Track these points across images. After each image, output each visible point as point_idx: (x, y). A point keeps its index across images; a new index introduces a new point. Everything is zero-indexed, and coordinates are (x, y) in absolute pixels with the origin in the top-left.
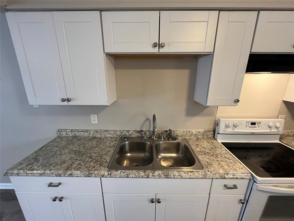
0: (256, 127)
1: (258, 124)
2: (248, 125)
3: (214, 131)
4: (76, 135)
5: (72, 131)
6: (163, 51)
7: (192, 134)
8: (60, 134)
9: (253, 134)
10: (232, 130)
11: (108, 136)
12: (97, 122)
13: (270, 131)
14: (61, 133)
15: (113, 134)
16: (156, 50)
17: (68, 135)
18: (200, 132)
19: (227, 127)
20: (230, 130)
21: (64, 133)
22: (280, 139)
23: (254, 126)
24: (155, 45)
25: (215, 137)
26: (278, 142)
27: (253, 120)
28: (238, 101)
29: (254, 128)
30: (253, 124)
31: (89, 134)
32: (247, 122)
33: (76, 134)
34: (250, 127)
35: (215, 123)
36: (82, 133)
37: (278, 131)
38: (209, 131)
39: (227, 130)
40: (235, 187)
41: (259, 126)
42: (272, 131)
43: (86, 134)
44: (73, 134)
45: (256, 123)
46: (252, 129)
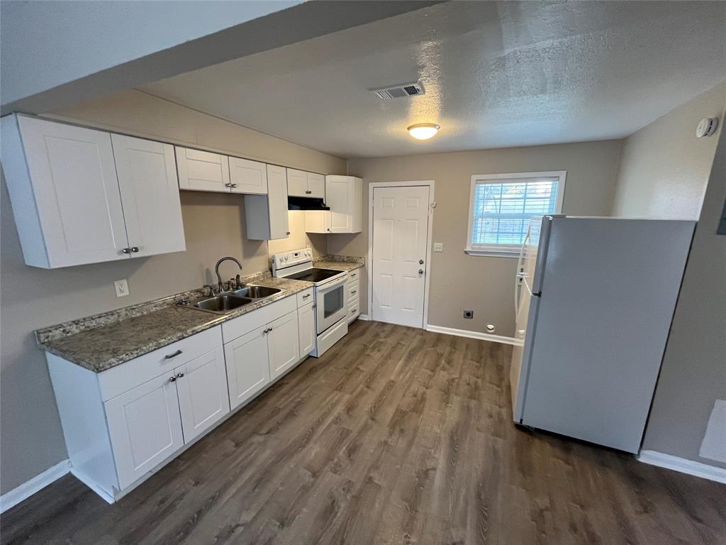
1: (299, 255)
2: (294, 256)
3: (271, 270)
4: (88, 327)
5: (76, 323)
6: (234, 190)
8: (48, 337)
9: (298, 264)
10: (286, 264)
11: (154, 309)
12: (126, 293)
14: (50, 334)
15: (162, 304)
16: (228, 190)
17: (67, 333)
19: (281, 261)
21: (58, 332)
22: (313, 266)
23: (297, 257)
24: (227, 185)
25: (274, 275)
26: (312, 267)
27: (296, 252)
28: (288, 233)
29: (297, 259)
30: (296, 255)
31: (119, 316)
32: (293, 254)
33: (89, 324)
34: (294, 258)
35: (269, 262)
36: (102, 321)
37: (311, 258)
38: (267, 271)
39: (283, 264)
40: (308, 295)
42: (308, 258)
43: (112, 319)
44: (83, 328)
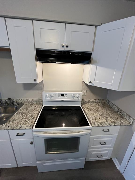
0: (64, 97)
1: (66, 95)
2: (60, 96)
7: (29, 101)
9: (63, 101)
10: (50, 99)
13: (73, 99)
18: (35, 100)
20: (49, 99)
23: (63, 96)
27: (63, 93)
29: (63, 98)
32: (59, 94)
34: (61, 97)
37: (78, 99)
39: (47, 99)
40: (23, 134)
41: (66, 96)
42: (74, 99)
45: (65, 95)
46: (62, 98)
